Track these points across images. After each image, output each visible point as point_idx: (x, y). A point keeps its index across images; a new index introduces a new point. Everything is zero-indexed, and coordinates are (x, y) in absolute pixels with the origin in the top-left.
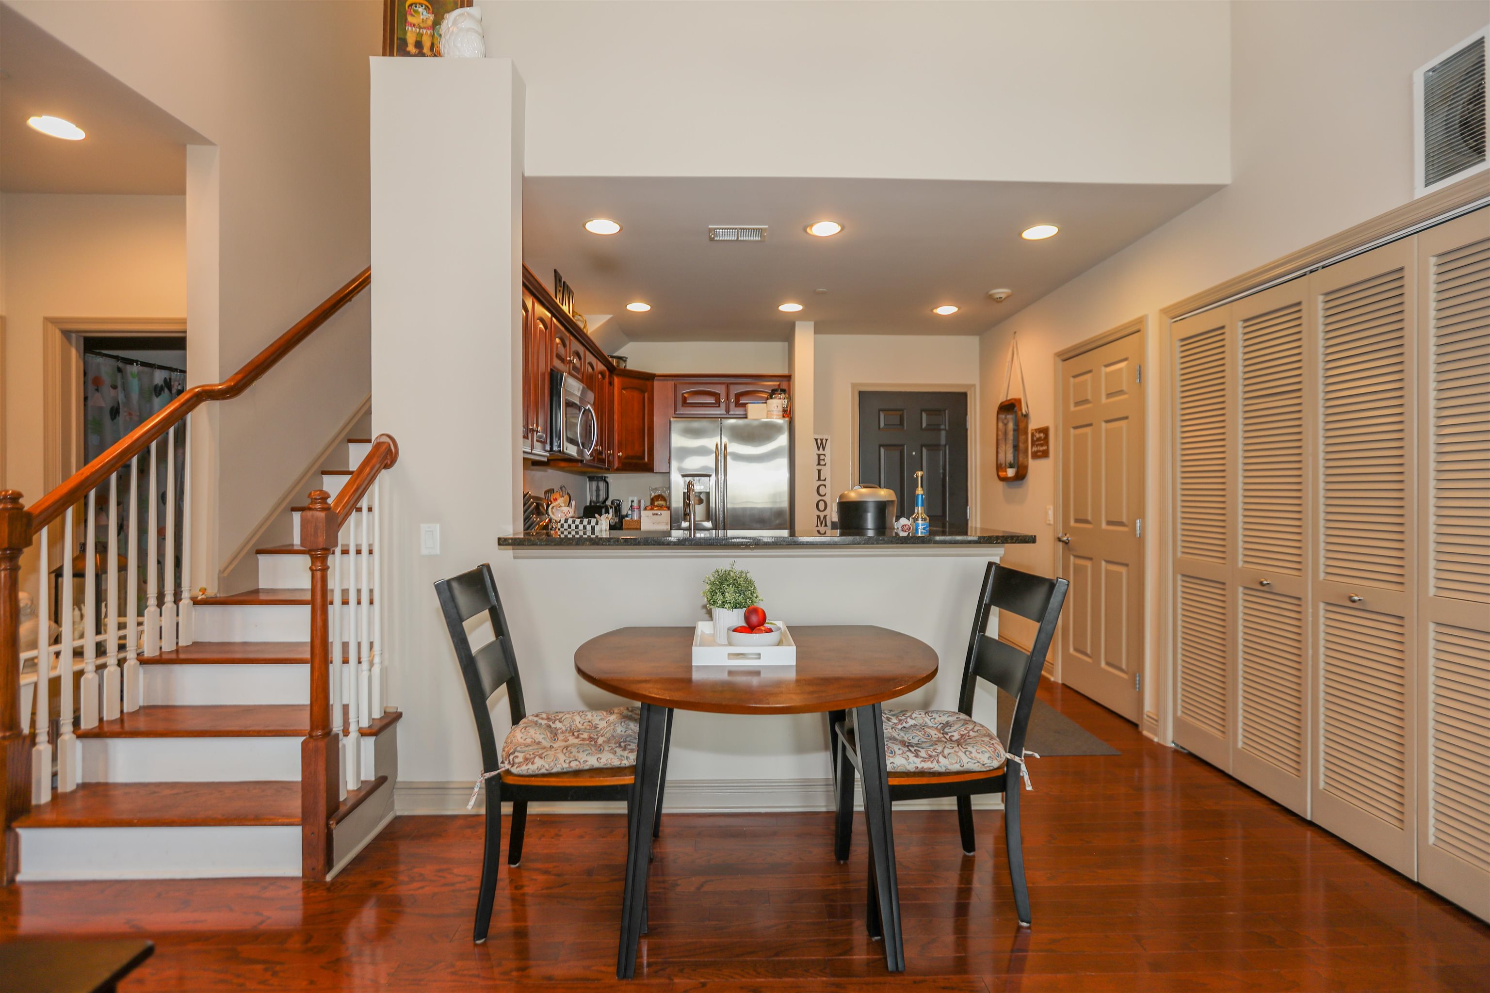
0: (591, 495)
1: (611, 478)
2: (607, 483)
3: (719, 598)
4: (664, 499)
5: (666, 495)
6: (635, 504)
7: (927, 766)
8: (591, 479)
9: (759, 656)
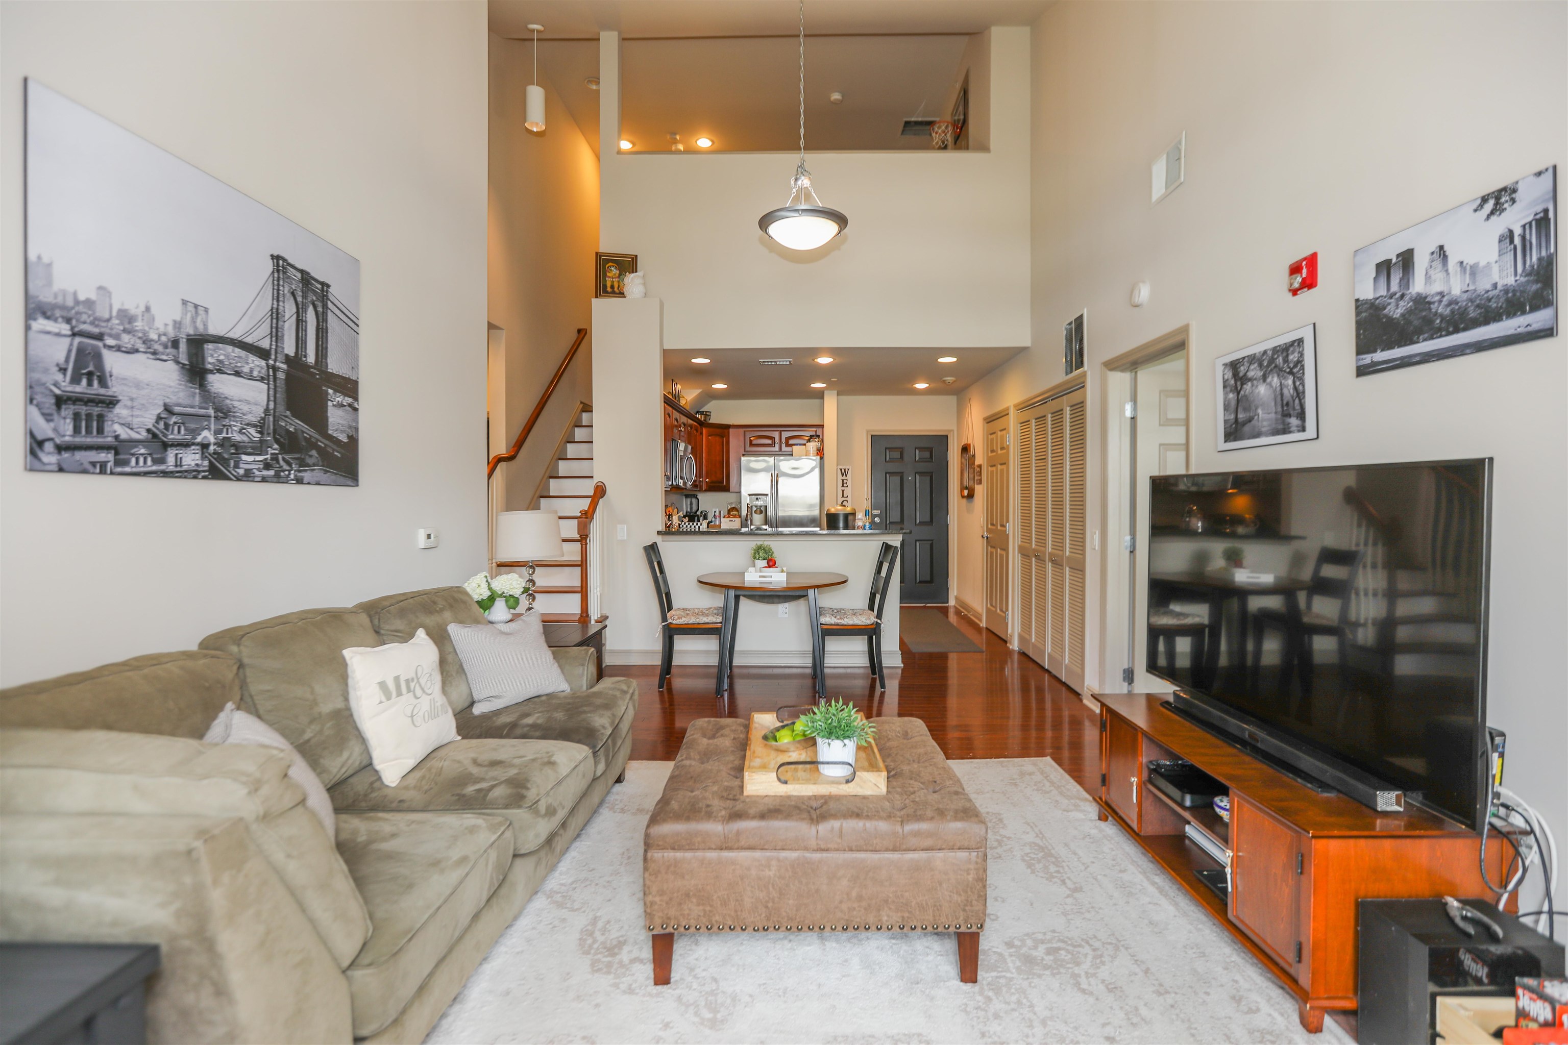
0: (687, 507)
1: (701, 496)
2: (698, 499)
3: (757, 556)
4: (737, 510)
5: (738, 507)
6: (717, 514)
7: (839, 621)
8: (687, 496)
9: (771, 577)
